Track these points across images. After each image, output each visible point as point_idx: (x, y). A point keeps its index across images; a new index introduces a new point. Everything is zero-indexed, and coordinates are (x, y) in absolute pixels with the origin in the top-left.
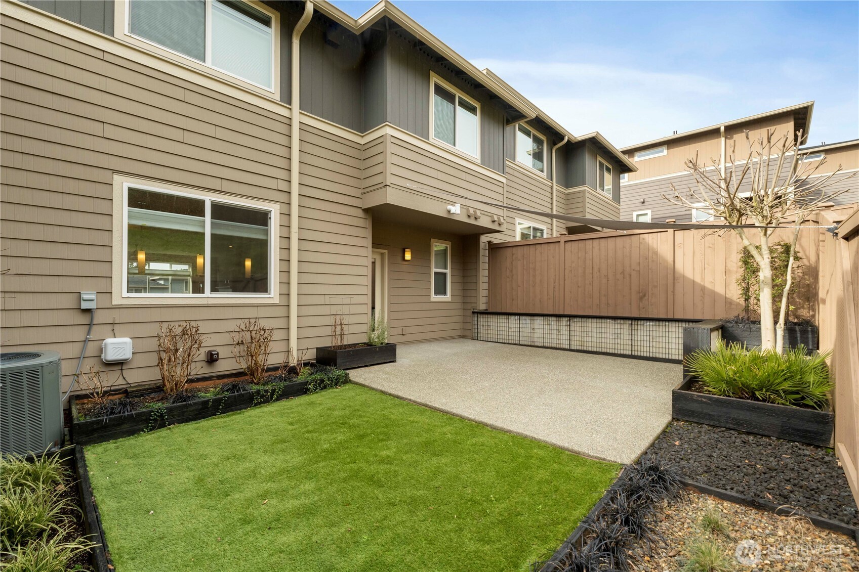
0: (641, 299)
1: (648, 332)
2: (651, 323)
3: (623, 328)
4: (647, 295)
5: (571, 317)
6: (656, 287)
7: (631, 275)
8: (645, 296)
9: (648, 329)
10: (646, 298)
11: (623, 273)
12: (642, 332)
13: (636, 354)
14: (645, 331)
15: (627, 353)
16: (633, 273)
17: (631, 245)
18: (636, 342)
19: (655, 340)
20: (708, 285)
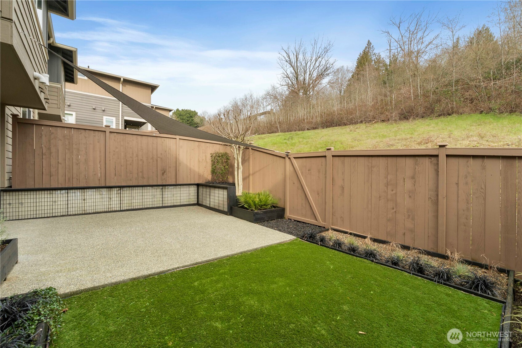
0: (163, 174)
1: (171, 192)
2: (173, 187)
3: (157, 192)
4: (166, 172)
5: (121, 187)
6: (170, 167)
7: (157, 160)
8: (165, 172)
9: (171, 190)
10: (165, 173)
11: (152, 158)
12: (168, 192)
13: (165, 205)
14: (170, 192)
15: (160, 206)
16: (159, 159)
17: (157, 142)
18: (165, 198)
19: (174, 196)
20: (192, 167)
